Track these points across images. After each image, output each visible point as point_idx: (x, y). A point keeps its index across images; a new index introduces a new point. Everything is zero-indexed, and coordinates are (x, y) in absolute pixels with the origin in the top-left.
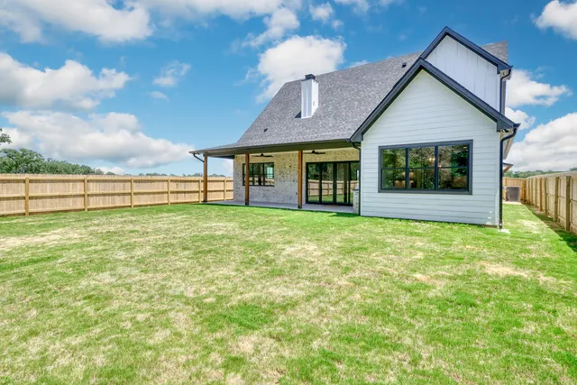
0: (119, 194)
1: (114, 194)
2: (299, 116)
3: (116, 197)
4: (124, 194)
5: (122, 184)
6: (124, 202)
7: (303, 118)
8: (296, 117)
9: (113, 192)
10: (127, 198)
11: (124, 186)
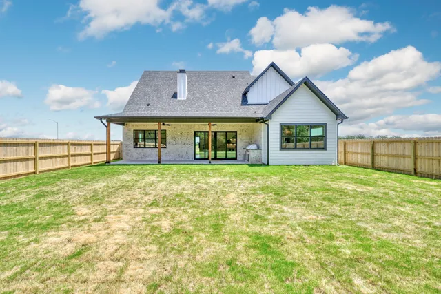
0: (22, 160)
1: (16, 160)
2: (175, 96)
3: (18, 163)
4: (27, 159)
5: (25, 148)
6: (27, 167)
7: (178, 98)
8: (172, 98)
9: (15, 157)
10: (31, 163)
11: (27, 150)
